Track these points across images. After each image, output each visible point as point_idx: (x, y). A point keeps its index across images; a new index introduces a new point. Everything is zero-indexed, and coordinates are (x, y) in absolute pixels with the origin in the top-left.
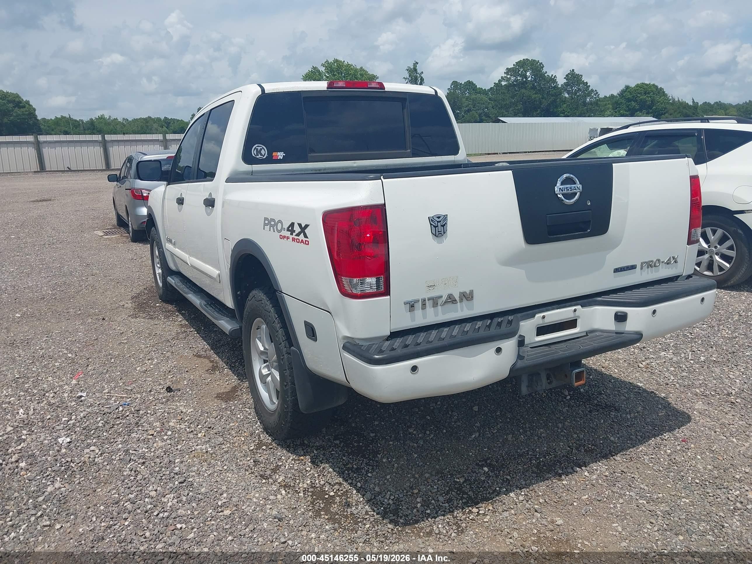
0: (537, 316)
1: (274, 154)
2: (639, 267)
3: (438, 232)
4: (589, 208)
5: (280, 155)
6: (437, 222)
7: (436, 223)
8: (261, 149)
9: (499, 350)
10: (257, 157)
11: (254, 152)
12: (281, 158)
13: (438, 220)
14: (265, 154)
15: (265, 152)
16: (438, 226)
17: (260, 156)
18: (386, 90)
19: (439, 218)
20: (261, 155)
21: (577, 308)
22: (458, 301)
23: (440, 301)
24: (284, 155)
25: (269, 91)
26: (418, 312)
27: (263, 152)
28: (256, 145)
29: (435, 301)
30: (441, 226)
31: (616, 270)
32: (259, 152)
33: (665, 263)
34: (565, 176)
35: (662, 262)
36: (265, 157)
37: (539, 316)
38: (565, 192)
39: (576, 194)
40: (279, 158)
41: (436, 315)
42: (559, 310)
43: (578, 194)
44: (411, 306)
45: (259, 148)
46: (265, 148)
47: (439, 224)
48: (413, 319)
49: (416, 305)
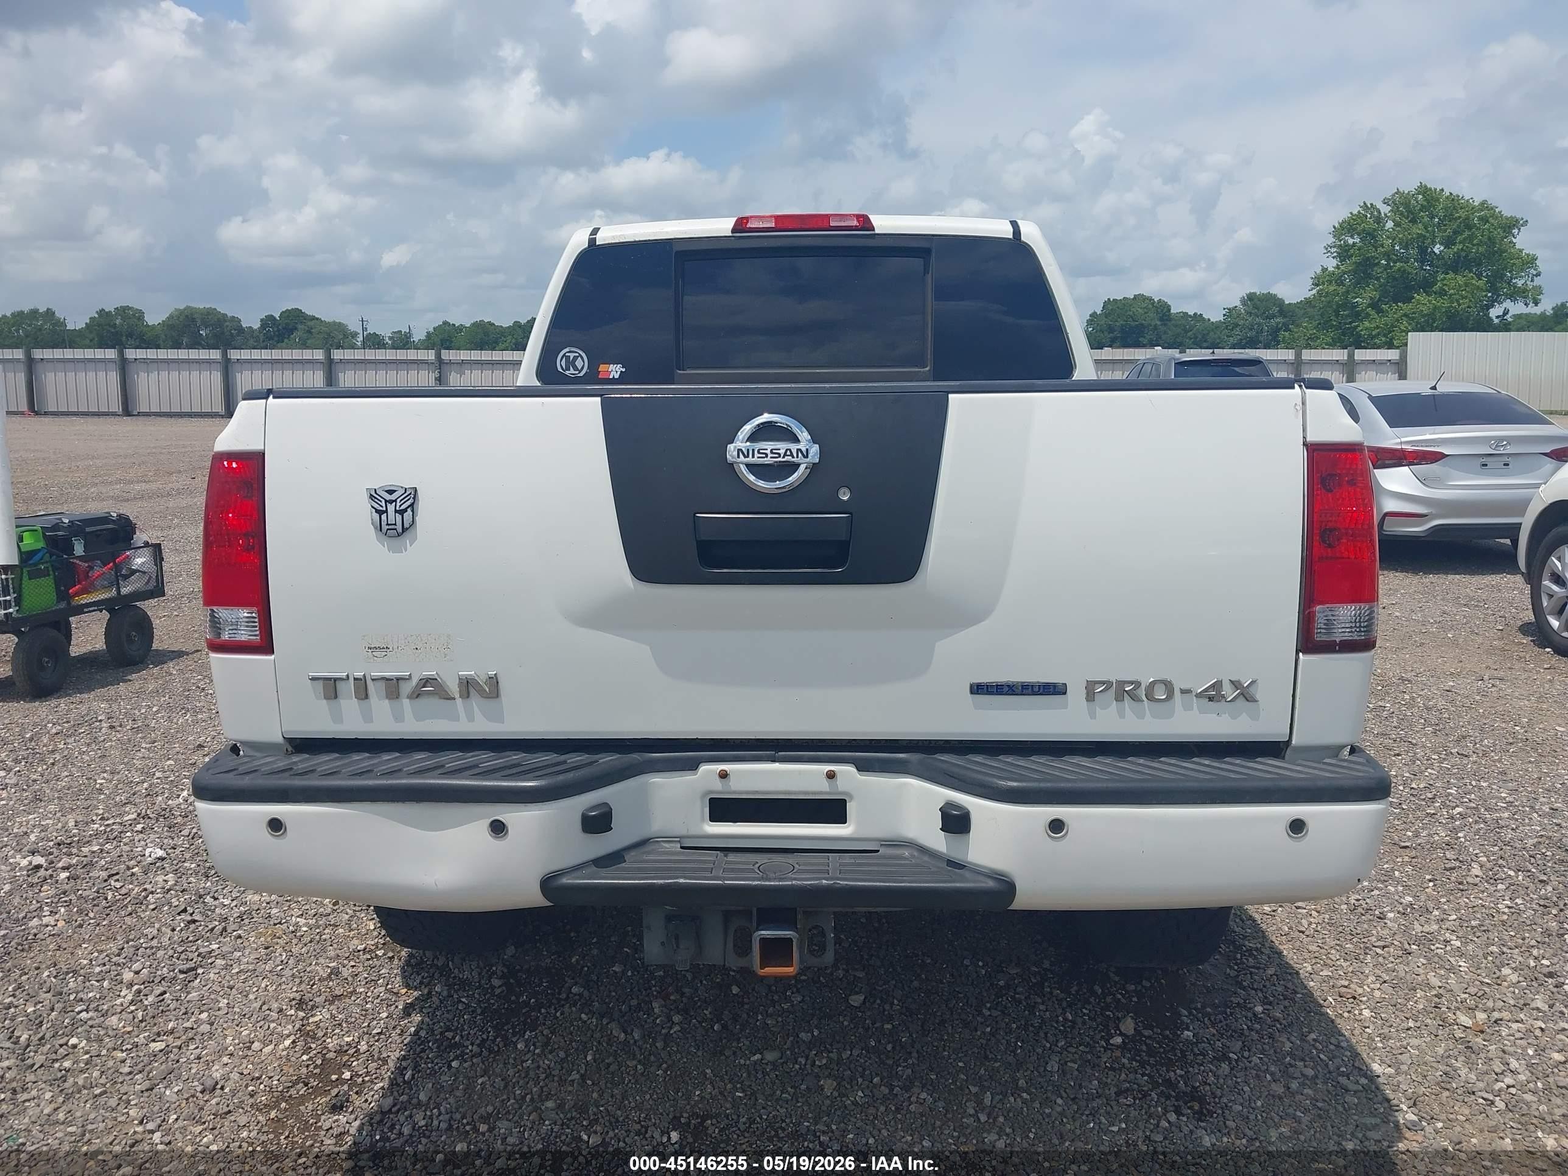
0: (704, 768)
1: (602, 368)
2: (1076, 693)
3: (388, 524)
4: (842, 507)
5: (615, 370)
6: (386, 501)
7: (383, 504)
8: (575, 358)
9: (498, 828)
10: (567, 372)
11: (560, 364)
12: (617, 376)
13: (388, 497)
14: (583, 368)
15: (582, 363)
16: (386, 511)
17: (572, 371)
18: (877, 231)
19: (391, 492)
20: (576, 368)
21: (841, 772)
22: (457, 696)
23: (406, 688)
24: (624, 370)
25: (604, 240)
26: (349, 704)
27: (579, 363)
28: (567, 350)
29: (393, 687)
30: (396, 511)
31: (978, 689)
32: (570, 363)
33: (1199, 696)
34: (766, 417)
35: (1184, 692)
36: (581, 374)
37: (709, 770)
38: (756, 460)
39: (795, 467)
40: (611, 377)
41: (399, 718)
42: (777, 766)
43: (802, 467)
44: (331, 687)
45: (572, 355)
46: (583, 355)
47: (391, 508)
48: (337, 718)
49: (340, 686)
